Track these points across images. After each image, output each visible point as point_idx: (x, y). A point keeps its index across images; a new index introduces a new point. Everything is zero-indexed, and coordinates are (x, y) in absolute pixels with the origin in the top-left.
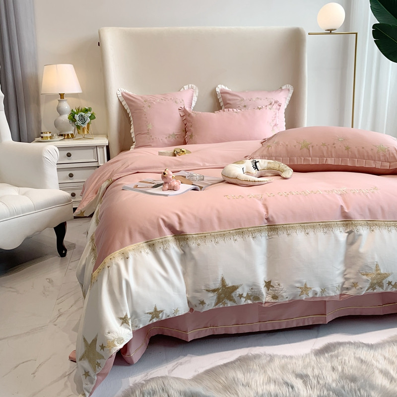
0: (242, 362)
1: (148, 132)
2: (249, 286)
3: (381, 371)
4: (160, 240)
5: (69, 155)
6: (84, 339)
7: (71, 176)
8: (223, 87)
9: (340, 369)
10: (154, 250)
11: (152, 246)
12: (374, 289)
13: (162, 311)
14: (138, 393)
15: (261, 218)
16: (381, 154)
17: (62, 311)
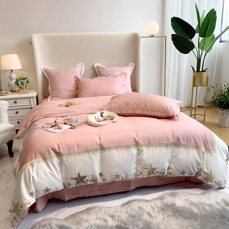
0: (89, 209)
1: (57, 89)
2: (91, 176)
3: (147, 213)
4: (49, 157)
5: (15, 102)
6: (14, 203)
7: (17, 113)
8: (98, 64)
9: (130, 212)
10: (46, 161)
11: (45, 159)
12: (150, 175)
13: (50, 189)
14: (37, 226)
15: (97, 144)
16: (161, 109)
17: (8, 187)
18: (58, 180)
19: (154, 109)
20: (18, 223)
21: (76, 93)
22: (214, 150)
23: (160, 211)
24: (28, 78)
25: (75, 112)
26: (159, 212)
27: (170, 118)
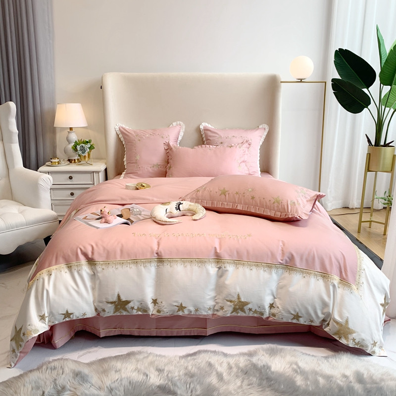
1: (136, 162)
2: (139, 301)
4: (76, 264)
5: (71, 178)
6: (16, 327)
7: (72, 194)
8: (207, 124)
9: (190, 368)
10: (71, 270)
11: (70, 267)
12: (238, 313)
13: (72, 314)
15: (152, 252)
18: (87, 302)
19: (265, 204)
20: (17, 359)
21: (165, 170)
22: (358, 284)
23: (240, 374)
24: (93, 142)
25: (144, 199)
26: (237, 376)
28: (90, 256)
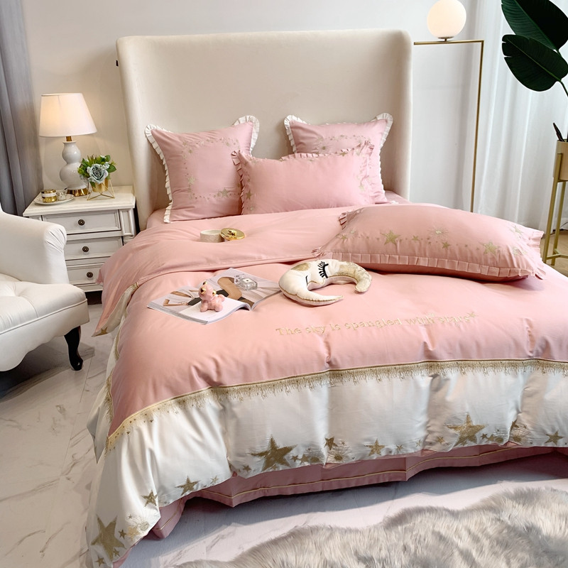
0: (296, 536)
1: (189, 189)
2: (305, 446)
3: (461, 553)
4: (193, 395)
5: (81, 223)
6: (98, 519)
7: (86, 250)
8: (294, 118)
9: (412, 547)
10: (185, 408)
11: (182, 402)
12: (465, 443)
13: (196, 483)
15: (321, 362)
16: (489, 255)
17: (77, 457)
18: (218, 458)
19: (469, 255)
21: (238, 199)
23: (497, 549)
24: (113, 159)
25: (245, 258)
26: (495, 553)
27: (514, 281)
28: (215, 378)
